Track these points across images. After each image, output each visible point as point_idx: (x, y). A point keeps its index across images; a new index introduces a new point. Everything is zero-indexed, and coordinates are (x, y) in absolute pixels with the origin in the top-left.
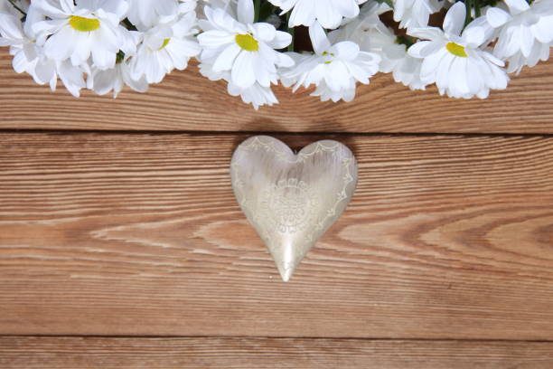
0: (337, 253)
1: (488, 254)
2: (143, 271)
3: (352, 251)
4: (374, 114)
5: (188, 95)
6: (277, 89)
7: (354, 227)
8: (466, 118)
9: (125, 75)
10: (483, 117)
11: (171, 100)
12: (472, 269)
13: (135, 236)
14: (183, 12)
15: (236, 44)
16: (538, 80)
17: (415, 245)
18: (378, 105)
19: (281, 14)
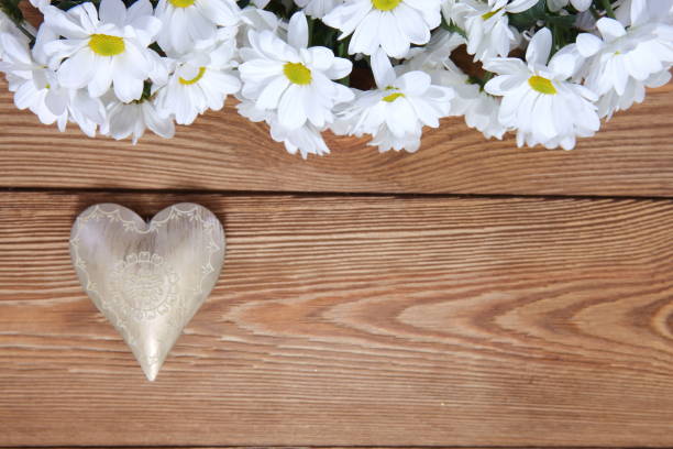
0: (396, 341)
1: (575, 341)
3: (414, 337)
4: (441, 171)
5: (220, 148)
6: (327, 135)
7: (416, 308)
8: (547, 178)
9: (147, 118)
10: (566, 176)
11: (199, 154)
12: (557, 359)
14: (222, 38)
15: (284, 77)
16: (629, 134)
17: (489, 329)
18: (445, 161)
19: (340, 38)
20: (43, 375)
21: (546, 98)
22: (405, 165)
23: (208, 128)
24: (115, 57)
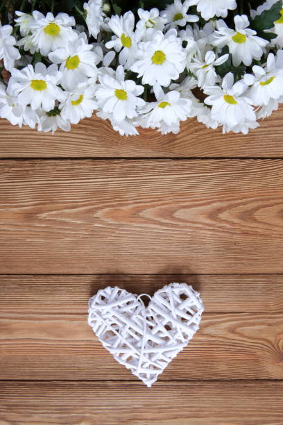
0: (173, 226)
1: (255, 225)
2: (66, 237)
3: (181, 224)
5: (91, 138)
6: (139, 128)
7: (182, 210)
9: (58, 122)
11: (82, 141)
12: (247, 234)
13: (62, 217)
14: (90, 83)
15: (115, 96)
17: (216, 220)
18: (194, 142)
19: (138, 77)
20: (16, 242)
21: (232, 106)
22: (176, 144)
23: (85, 129)
24: (43, 91)
